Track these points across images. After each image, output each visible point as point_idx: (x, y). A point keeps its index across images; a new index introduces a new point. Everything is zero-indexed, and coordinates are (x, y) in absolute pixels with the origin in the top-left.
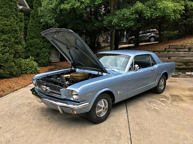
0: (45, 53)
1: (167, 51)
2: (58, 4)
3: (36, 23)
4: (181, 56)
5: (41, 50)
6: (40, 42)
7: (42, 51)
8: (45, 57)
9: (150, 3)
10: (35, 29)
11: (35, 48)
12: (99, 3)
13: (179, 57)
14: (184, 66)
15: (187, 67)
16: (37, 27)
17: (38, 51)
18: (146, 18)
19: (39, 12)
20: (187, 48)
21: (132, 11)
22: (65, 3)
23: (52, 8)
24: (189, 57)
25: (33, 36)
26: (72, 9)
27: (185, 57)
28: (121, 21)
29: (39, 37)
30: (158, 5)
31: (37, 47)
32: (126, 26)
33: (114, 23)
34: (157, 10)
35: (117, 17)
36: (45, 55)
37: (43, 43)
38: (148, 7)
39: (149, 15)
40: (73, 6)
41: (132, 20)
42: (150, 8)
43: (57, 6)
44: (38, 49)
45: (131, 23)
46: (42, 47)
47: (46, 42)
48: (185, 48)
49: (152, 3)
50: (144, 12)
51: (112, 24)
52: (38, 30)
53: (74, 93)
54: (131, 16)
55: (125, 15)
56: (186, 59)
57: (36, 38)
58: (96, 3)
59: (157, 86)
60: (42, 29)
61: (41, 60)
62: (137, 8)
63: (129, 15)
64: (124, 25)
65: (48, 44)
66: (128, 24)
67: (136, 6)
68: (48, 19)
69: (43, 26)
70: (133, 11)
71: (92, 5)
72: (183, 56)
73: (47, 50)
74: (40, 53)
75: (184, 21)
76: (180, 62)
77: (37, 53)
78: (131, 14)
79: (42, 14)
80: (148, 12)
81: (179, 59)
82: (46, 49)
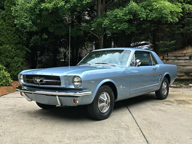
0: (17, 62)
1: (166, 60)
2: (38, 3)
3: (7, 26)
4: (182, 65)
5: (12, 60)
6: (12, 49)
7: (14, 60)
8: (17, 68)
9: (145, 4)
10: (6, 33)
11: (5, 57)
12: (88, 2)
13: (180, 66)
14: (186, 76)
15: (189, 78)
16: (9, 30)
17: (9, 60)
18: (141, 20)
19: (13, 12)
20: (187, 56)
21: (125, 11)
22: (46, 2)
23: (31, 7)
24: (190, 66)
25: (2, 42)
26: (54, 9)
27: (186, 66)
28: (112, 23)
29: (10, 43)
30: (154, 5)
31: (7, 56)
32: (119, 29)
33: (105, 25)
34: (153, 11)
35: (108, 18)
36: (18, 65)
37: (15, 51)
38: (142, 8)
39: (144, 16)
40: (56, 6)
41: (126, 21)
42: (145, 9)
43: (36, 5)
44: (8, 58)
45: (125, 24)
46: (14, 55)
47: (19, 49)
48: (185, 56)
49: (147, 4)
50: (139, 13)
51: (103, 26)
52: (10, 35)
53: (76, 80)
54: (125, 17)
55: (118, 16)
56: (187, 68)
57: (6, 44)
58: (84, 3)
59: (159, 90)
60: (15, 33)
61: (12, 72)
62: (131, 8)
63: (123, 16)
64: (117, 28)
65: (22, 52)
66: (121, 26)
67: (130, 6)
68: (23, 21)
69: (16, 30)
70: (127, 12)
71: (79, 5)
72: (183, 65)
73: (20, 60)
74: (11, 63)
75: (182, 29)
76: (181, 72)
77: (7, 63)
78: (124, 15)
79: (16, 15)
80: (143, 13)
81: (180, 69)
82: (19, 58)
